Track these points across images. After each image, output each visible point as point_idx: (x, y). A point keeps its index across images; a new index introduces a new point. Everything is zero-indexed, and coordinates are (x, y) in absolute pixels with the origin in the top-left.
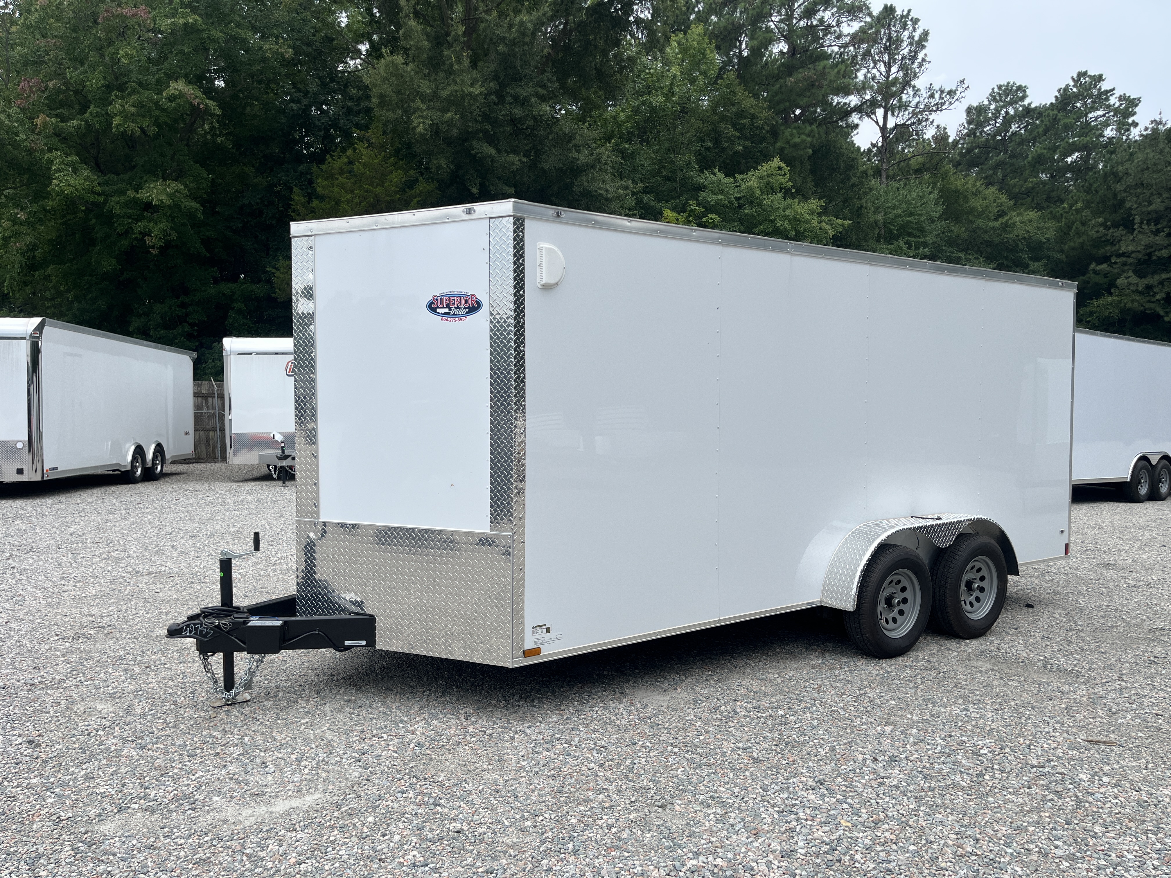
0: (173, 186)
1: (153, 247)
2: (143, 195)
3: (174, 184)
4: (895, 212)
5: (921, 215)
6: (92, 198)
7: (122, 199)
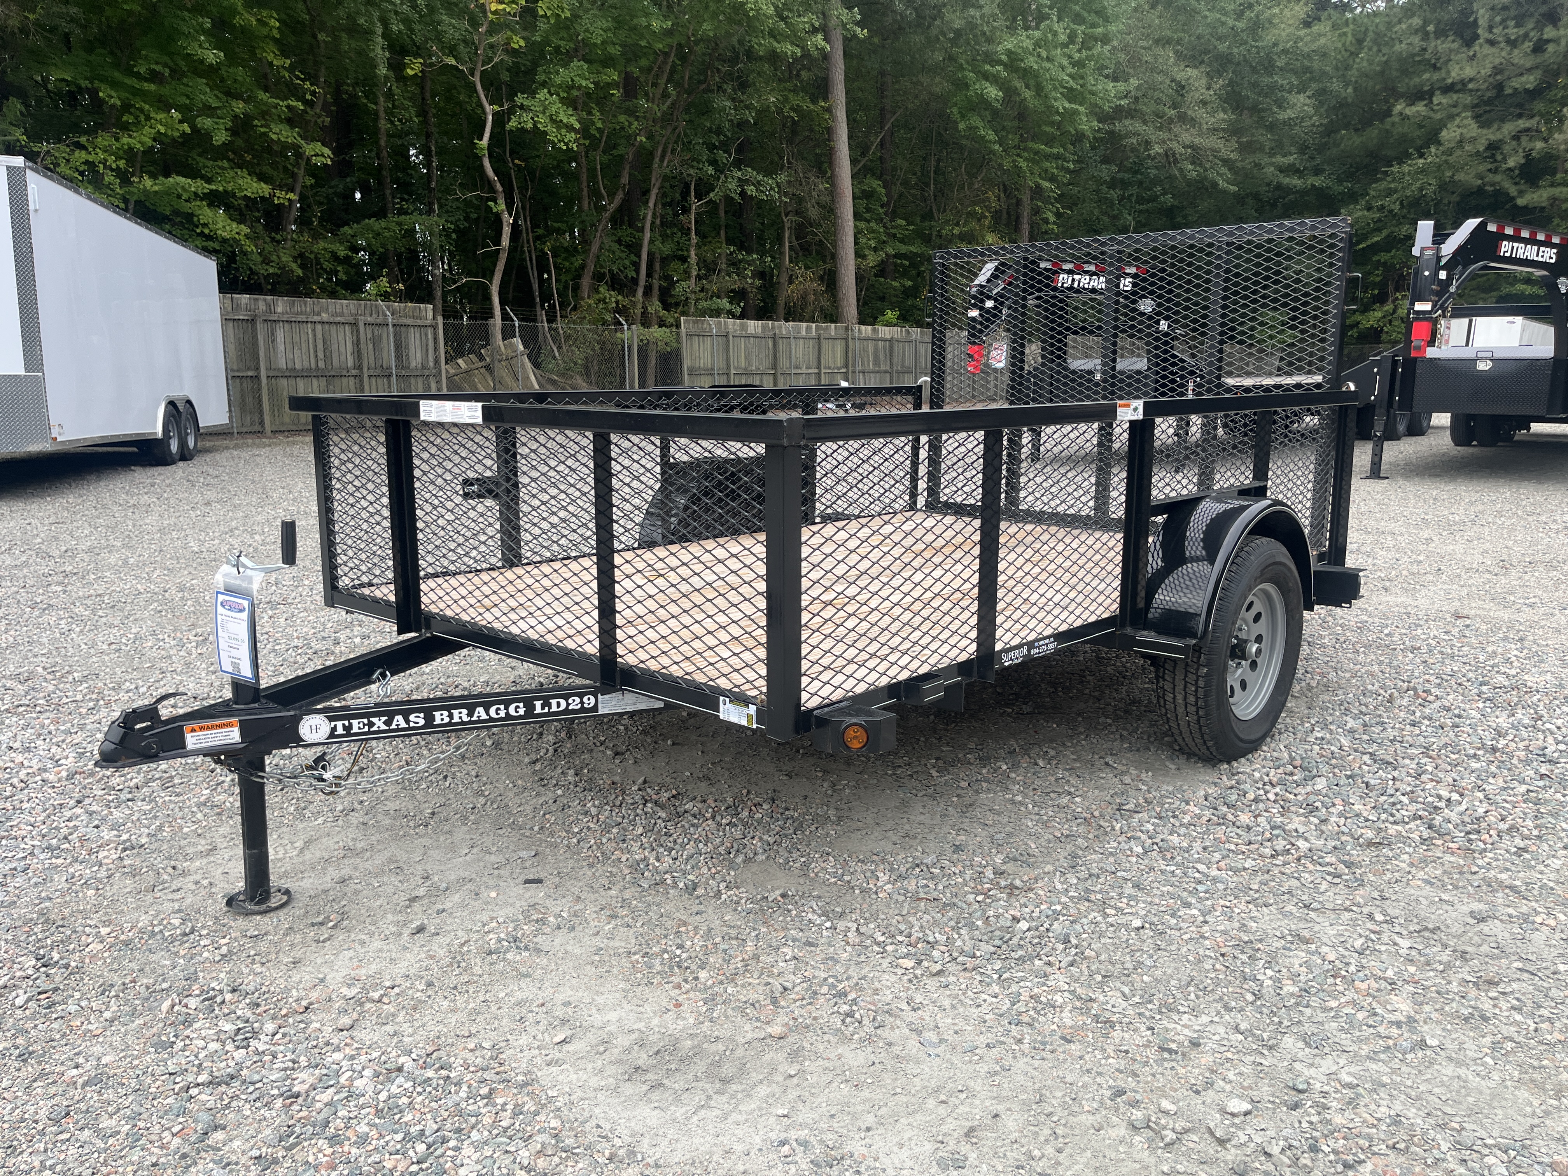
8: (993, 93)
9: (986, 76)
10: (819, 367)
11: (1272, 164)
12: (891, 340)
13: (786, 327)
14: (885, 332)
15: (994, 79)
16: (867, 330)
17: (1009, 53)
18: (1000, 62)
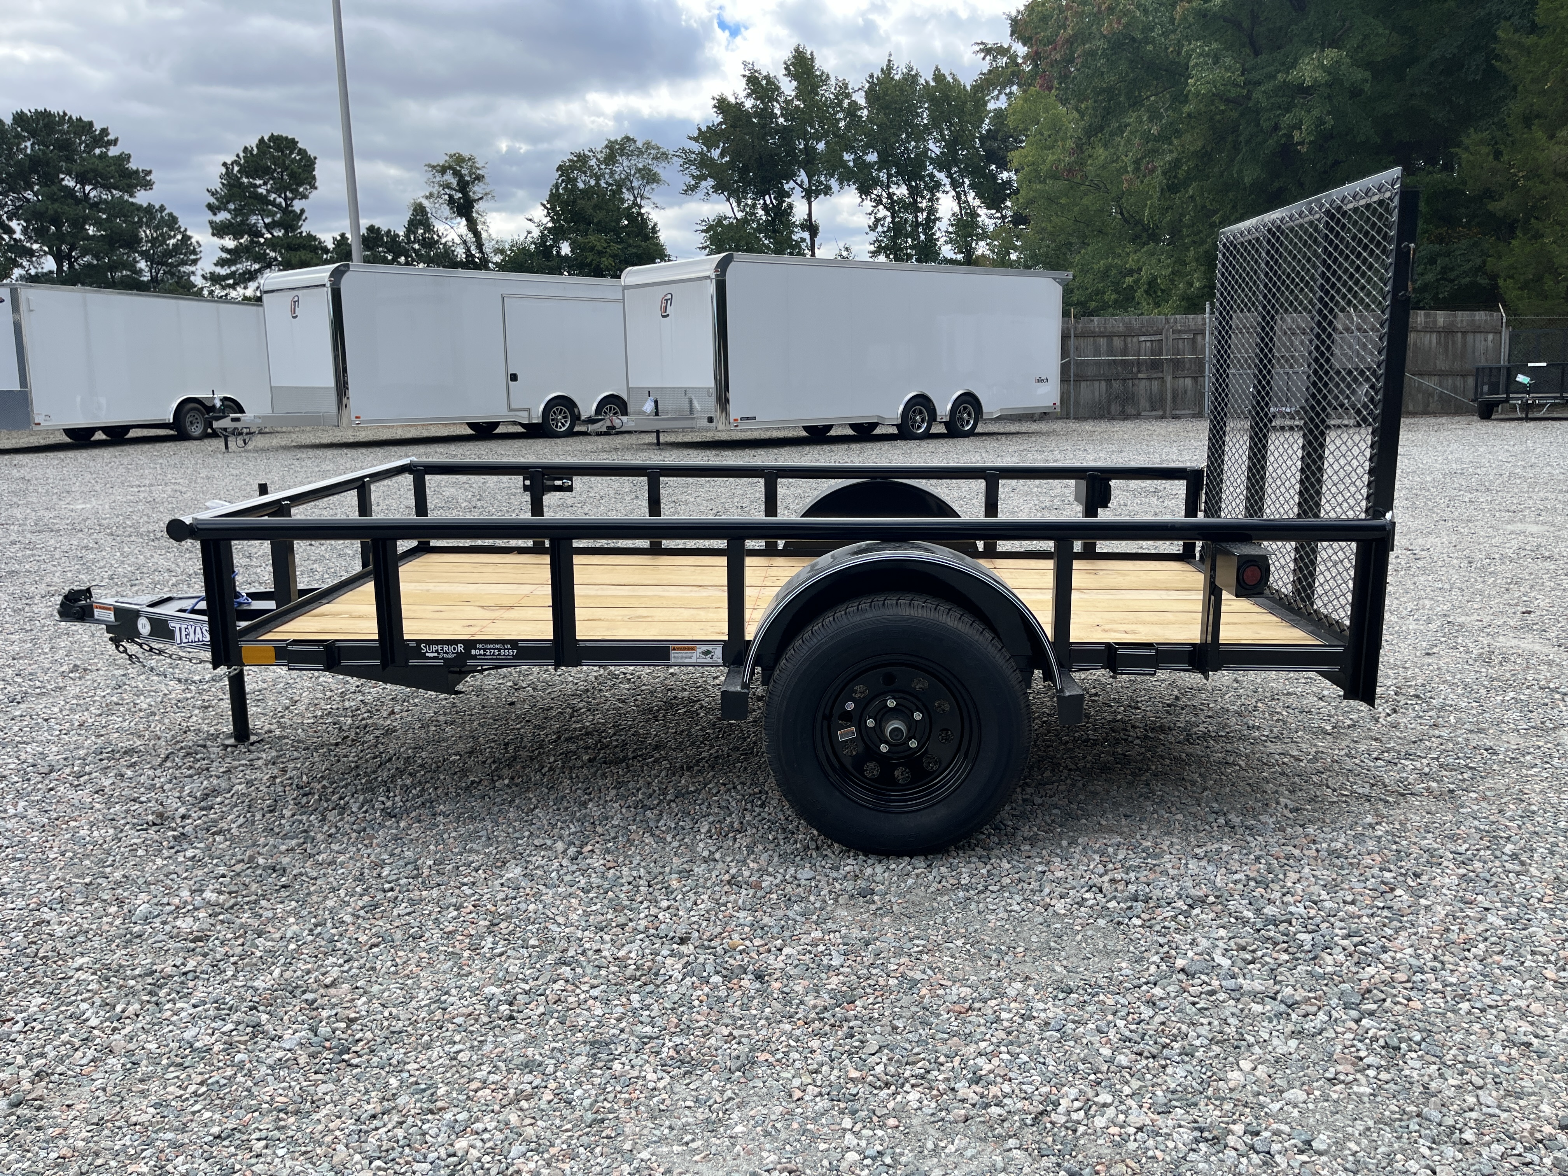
1: (1302, 143)
2: (1294, 75)
3: (1332, 53)
6: (1233, 93)
7: (1271, 86)
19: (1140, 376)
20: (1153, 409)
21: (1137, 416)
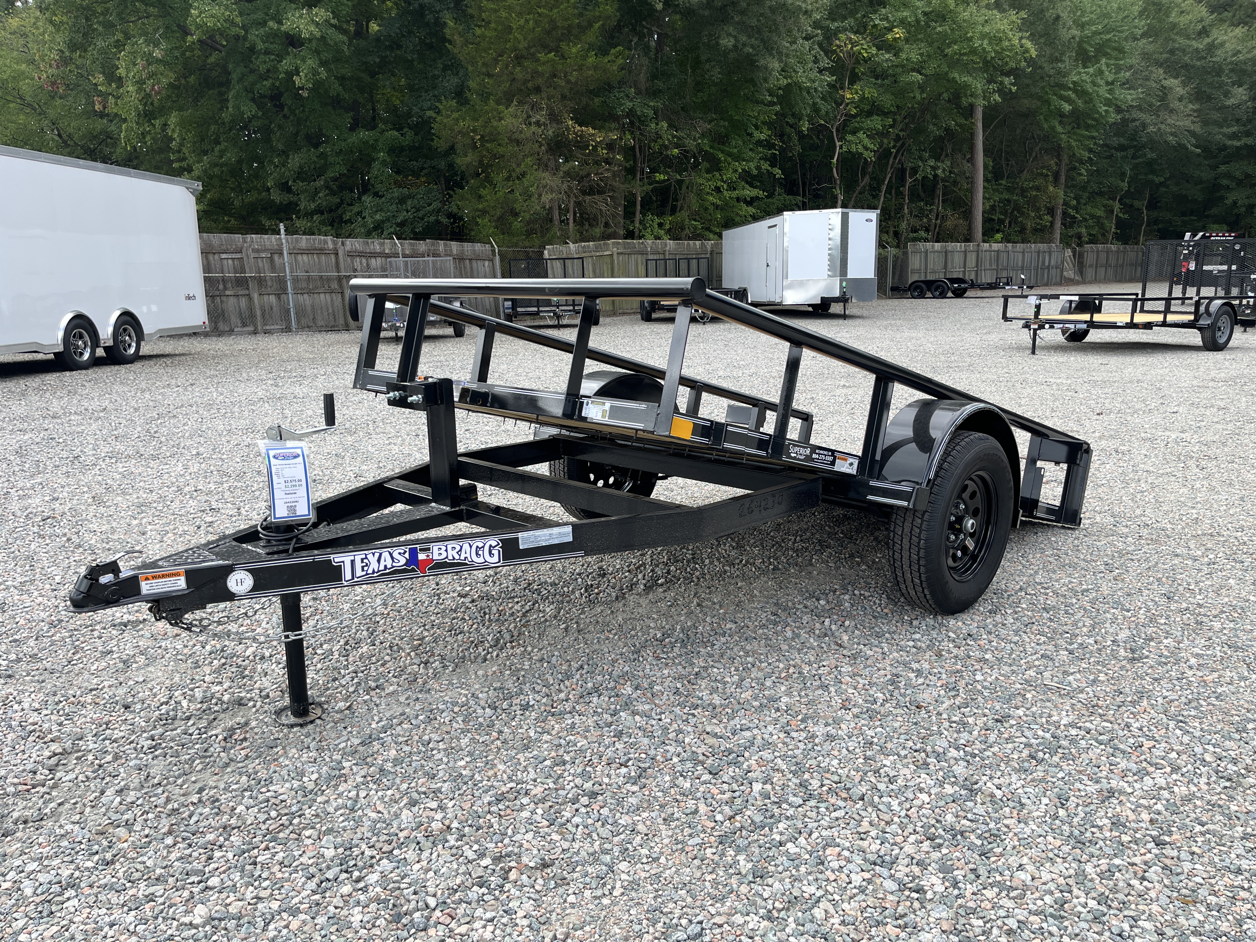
0: (321, 14)
1: (302, 88)
2: (288, 25)
3: (322, 12)
4: (1093, 28)
5: (1122, 32)
7: (262, 31)
8: (1067, 107)
9: (1062, 98)
10: (965, 267)
11: (1221, 133)
12: (998, 251)
13: (951, 246)
14: (995, 246)
15: (1068, 100)
16: (986, 245)
17: (1074, 83)
18: (1070, 89)
19: (228, 293)
20: (244, 325)
21: (231, 332)
